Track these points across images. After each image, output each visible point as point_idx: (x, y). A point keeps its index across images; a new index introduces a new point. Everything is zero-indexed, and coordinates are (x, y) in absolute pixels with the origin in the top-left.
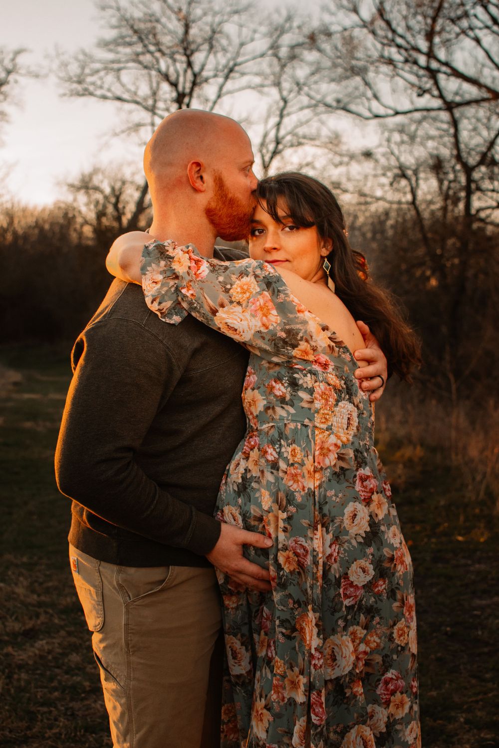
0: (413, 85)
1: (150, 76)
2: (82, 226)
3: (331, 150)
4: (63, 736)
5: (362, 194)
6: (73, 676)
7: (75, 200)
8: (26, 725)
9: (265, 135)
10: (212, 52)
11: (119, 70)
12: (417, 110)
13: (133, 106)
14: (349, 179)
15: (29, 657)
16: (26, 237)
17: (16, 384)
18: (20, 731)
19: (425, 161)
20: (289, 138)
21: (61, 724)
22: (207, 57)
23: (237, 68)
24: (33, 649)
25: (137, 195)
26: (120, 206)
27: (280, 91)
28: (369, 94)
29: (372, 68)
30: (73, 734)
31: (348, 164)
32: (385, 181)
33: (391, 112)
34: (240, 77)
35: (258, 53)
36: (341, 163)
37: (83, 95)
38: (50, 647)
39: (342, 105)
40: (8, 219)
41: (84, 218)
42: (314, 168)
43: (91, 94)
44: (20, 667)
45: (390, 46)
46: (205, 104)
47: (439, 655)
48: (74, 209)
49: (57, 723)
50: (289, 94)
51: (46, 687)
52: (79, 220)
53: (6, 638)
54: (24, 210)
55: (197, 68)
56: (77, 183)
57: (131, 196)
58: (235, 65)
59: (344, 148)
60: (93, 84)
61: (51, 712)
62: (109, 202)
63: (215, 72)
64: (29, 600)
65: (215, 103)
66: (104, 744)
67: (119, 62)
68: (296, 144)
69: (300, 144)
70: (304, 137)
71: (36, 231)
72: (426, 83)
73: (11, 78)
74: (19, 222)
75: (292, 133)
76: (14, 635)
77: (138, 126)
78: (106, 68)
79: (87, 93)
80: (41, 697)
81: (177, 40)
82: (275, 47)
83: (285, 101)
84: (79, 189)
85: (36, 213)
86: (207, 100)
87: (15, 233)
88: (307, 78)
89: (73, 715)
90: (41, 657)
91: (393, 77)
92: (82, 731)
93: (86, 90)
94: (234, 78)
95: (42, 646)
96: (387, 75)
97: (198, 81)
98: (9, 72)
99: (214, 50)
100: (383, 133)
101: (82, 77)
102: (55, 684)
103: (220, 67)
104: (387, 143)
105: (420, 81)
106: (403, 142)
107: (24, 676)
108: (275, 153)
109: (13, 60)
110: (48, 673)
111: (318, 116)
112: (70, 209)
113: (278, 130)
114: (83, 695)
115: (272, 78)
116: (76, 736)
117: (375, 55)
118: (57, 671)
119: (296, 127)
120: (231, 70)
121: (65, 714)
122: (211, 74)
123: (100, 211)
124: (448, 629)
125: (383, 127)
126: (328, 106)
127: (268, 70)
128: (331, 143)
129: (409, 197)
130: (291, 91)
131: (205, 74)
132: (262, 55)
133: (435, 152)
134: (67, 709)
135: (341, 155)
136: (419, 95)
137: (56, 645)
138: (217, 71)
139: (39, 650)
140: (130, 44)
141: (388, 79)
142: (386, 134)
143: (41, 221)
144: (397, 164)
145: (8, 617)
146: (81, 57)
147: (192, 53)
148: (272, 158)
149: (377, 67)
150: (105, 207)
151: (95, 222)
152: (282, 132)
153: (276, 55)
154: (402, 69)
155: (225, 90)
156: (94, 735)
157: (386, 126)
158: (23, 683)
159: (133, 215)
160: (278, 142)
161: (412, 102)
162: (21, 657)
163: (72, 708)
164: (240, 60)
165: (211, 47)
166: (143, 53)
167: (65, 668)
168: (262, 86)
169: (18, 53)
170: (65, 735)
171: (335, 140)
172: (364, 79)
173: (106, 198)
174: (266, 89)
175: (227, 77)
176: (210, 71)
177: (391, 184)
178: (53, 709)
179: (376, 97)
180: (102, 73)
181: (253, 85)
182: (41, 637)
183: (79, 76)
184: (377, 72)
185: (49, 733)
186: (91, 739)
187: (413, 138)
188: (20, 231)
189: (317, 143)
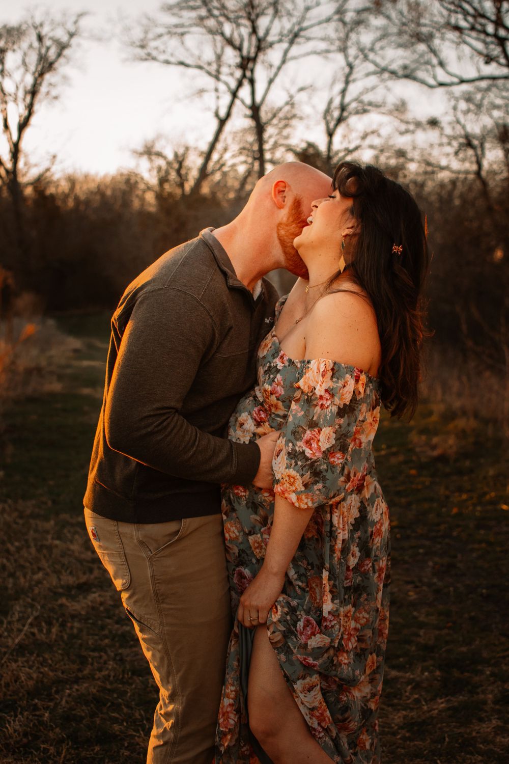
0: (480, 53)
1: (215, 40)
2: (144, 192)
3: (397, 117)
4: (111, 678)
5: (428, 164)
6: (122, 626)
7: (138, 165)
8: (78, 667)
9: (330, 102)
10: (277, 16)
11: (182, 34)
12: (482, 78)
13: (196, 71)
14: (414, 148)
15: (83, 608)
16: (87, 202)
17: (76, 351)
18: (71, 673)
19: (490, 131)
20: (354, 105)
21: (110, 667)
22: (272, 22)
23: (302, 33)
24: (86, 601)
25: (200, 161)
26: (183, 172)
27: (346, 57)
28: (435, 61)
29: (438, 35)
30: (121, 676)
31: (413, 132)
32: (450, 150)
33: (456, 80)
34: (305, 43)
35: (324, 17)
36: (407, 131)
37: (146, 60)
38: (102, 599)
39: (408, 72)
40: (70, 185)
41: (146, 184)
42: (379, 135)
43: (154, 59)
44: (73, 617)
45: (456, 12)
46: (269, 70)
47: (473, 614)
48: (136, 175)
49: (107, 666)
50: (355, 60)
51: (96, 635)
52: (142, 186)
53: (61, 590)
54: (86, 176)
55: (261, 33)
56: (140, 149)
57: (194, 162)
58: (301, 30)
59: (409, 116)
60: (156, 48)
61: (101, 657)
62: (172, 168)
63: (280, 37)
64: (83, 556)
65: (279, 68)
66: (150, 685)
67: (182, 26)
68: (362, 111)
69: (365, 111)
70: (370, 104)
71: (98, 197)
72: (493, 50)
73: (74, 41)
74: (81, 188)
75: (357, 100)
76: (68, 588)
77: (202, 91)
78: (169, 33)
79: (150, 57)
80: (92, 644)
81: (242, 4)
82: (340, 11)
83: (351, 66)
84: (141, 154)
85: (98, 179)
86: (271, 66)
87: (77, 199)
88: (373, 44)
89: (121, 660)
90: (93, 608)
91: (458, 44)
92: (130, 673)
93: (149, 54)
94: (299, 44)
95: (95, 598)
96: (453, 42)
97: (263, 46)
98: (72, 35)
99: (279, 14)
100: (449, 100)
101: (145, 42)
102: (106, 632)
103: (285, 32)
104: (453, 111)
105: (487, 48)
106: (468, 111)
107: (76, 624)
108: (340, 120)
109: (76, 22)
110: (100, 622)
111: (385, 82)
112: (132, 174)
113: (343, 96)
114: (132, 643)
115: (337, 43)
116: (123, 678)
117: (442, 21)
118: (108, 621)
119: (362, 94)
120: (296, 35)
121: (114, 659)
122: (276, 38)
123: (162, 177)
124: (484, 591)
125: (450, 94)
126: (393, 73)
127: (333, 35)
128: (397, 110)
129: (474, 167)
130: (356, 57)
131: (270, 39)
132: (328, 20)
133: (501, 122)
134: (116, 655)
135: (407, 123)
136: (487, 63)
137: (108, 598)
138: (282, 36)
139: (92, 602)
140: (193, 8)
141: (454, 46)
142: (453, 103)
143: (102, 187)
144: (463, 133)
145: (63, 571)
146: (145, 21)
147: (258, 16)
148: (336, 125)
149: (443, 34)
150: (167, 173)
151: (157, 188)
152: (347, 99)
153: (342, 21)
154: (469, 36)
155: (290, 54)
156: (141, 678)
157: (453, 93)
158: (75, 631)
159: (196, 181)
160: (343, 108)
161: (479, 70)
162: (74, 608)
163: (121, 654)
164: (305, 24)
165: (276, 12)
166: (207, 17)
167: (115, 618)
168: (328, 51)
169: (81, 15)
170: (114, 677)
171: (401, 108)
172: (429, 46)
173: (169, 164)
174: (331, 55)
175: (292, 42)
176: (275, 35)
177: (456, 153)
178: (102, 654)
179: (442, 64)
180: (166, 38)
181: (318, 51)
182: (94, 590)
183: (142, 40)
184: (443, 39)
185: (98, 675)
186: (138, 681)
187: (479, 106)
188: (82, 197)
189: (383, 110)
